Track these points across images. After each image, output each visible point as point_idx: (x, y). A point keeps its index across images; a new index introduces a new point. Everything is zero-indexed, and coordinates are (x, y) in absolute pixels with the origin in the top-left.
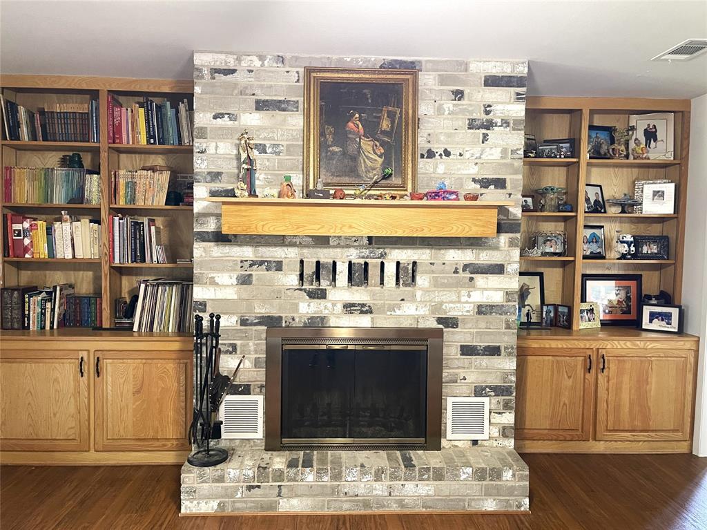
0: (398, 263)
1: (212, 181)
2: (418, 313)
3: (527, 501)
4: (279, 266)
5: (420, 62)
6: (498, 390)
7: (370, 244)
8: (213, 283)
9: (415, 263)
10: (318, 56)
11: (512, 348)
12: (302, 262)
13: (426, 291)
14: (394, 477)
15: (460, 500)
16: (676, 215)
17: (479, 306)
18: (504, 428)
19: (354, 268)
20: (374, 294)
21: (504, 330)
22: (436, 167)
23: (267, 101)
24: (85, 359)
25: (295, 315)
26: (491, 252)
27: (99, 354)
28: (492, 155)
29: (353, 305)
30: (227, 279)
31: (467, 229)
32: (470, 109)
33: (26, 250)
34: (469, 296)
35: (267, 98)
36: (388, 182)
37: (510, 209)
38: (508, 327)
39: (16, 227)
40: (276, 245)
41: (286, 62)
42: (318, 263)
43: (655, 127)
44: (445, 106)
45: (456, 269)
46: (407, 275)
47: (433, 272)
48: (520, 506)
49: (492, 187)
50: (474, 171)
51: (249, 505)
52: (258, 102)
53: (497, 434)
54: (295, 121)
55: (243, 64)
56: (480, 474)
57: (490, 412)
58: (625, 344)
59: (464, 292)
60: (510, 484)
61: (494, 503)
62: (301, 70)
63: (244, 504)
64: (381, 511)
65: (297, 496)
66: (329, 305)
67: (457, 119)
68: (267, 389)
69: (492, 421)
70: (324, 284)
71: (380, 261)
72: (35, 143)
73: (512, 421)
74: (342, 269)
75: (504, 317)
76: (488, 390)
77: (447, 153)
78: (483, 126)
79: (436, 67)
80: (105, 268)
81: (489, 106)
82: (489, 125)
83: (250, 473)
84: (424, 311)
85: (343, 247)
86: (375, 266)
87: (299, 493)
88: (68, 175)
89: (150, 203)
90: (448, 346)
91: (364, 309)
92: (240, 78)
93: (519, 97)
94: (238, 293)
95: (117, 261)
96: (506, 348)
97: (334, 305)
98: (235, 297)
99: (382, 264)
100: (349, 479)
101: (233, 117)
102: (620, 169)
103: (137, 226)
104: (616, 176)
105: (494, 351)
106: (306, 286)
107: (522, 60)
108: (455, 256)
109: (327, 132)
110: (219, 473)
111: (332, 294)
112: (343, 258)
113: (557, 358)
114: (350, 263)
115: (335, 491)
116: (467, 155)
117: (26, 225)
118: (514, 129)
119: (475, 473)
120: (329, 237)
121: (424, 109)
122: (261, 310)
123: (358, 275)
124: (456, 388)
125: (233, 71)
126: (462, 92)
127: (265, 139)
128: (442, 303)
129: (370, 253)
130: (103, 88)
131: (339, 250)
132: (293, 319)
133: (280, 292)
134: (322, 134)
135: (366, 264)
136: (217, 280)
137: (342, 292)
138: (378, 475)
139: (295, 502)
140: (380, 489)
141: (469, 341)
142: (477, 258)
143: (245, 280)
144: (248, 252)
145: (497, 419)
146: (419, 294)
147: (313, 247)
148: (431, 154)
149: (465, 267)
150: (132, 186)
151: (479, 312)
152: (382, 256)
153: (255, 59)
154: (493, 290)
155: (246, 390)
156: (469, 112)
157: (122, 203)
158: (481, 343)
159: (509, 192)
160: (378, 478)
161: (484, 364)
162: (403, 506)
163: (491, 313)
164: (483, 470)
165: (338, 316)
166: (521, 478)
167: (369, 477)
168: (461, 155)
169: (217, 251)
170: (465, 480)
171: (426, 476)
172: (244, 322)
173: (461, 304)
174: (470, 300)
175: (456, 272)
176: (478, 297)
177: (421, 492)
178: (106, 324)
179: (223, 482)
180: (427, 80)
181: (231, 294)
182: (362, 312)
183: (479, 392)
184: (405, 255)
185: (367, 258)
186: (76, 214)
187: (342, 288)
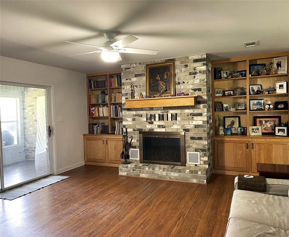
0: (172, 114)
1: (126, 95)
2: (178, 128)
3: (205, 181)
4: (141, 116)
5: (175, 59)
6: (202, 150)
7: (164, 109)
8: (127, 120)
9: (176, 114)
10: (149, 61)
11: (206, 138)
12: (147, 114)
13: (179, 121)
14: (168, 171)
15: (186, 179)
16: (287, 94)
17: (195, 125)
18: (205, 162)
19: (160, 116)
20: (165, 123)
21: (203, 132)
22: (181, 87)
23: (137, 74)
24: (104, 140)
25: (146, 128)
26: (198, 110)
27: (107, 139)
28: (197, 82)
29: (160, 126)
30: (130, 119)
31: (186, 104)
32: (190, 69)
33: (94, 115)
34: (192, 123)
35: (138, 74)
36: (167, 92)
37: (203, 97)
38: (204, 131)
39: (92, 109)
40: (141, 111)
41: (141, 64)
42: (151, 115)
43: (280, 62)
44: (182, 70)
45: (188, 115)
46: (174, 117)
47: (181, 116)
48: (203, 182)
49: (197, 91)
50: (191, 87)
51: (133, 174)
52: (135, 75)
53: (203, 163)
54: (144, 78)
55: (132, 66)
56: (191, 172)
57: (200, 157)
58: (262, 140)
59: (191, 122)
60: (200, 175)
61: (196, 180)
62: (145, 65)
63: (132, 174)
64: (165, 179)
65: (144, 173)
66: (154, 126)
67: (186, 73)
68: (140, 147)
69: (201, 159)
70: (153, 120)
71: (166, 113)
72: (95, 89)
73: (207, 159)
74: (157, 116)
75: (203, 128)
76: (199, 150)
77: (184, 83)
78: (194, 74)
79: (179, 59)
80: (109, 118)
81: (195, 68)
82: (196, 73)
83: (133, 166)
84: (179, 127)
85: (157, 110)
86: (165, 115)
87: (145, 172)
88: (102, 96)
89: (119, 101)
90: (187, 137)
91: (163, 127)
92: (131, 70)
93: (204, 64)
94: (132, 123)
95: (112, 117)
96: (204, 138)
97: (155, 126)
98: (132, 124)
99: (167, 114)
100: (156, 170)
101: (130, 79)
102: (269, 78)
103: (116, 107)
104: (267, 81)
105: (200, 139)
106: (148, 121)
107: (204, 54)
108: (187, 111)
109: (151, 80)
110: (126, 166)
111: (155, 123)
112: (157, 113)
113: (235, 144)
114: (159, 114)
115: (153, 173)
116: (189, 82)
117: (94, 109)
118: (203, 74)
119: (190, 171)
120: (153, 108)
121: (177, 71)
122: (138, 127)
123: (161, 118)
124: (189, 149)
125: (130, 68)
126: (187, 65)
127: (137, 84)
128: (184, 125)
129: (164, 111)
130: (108, 74)
131: (156, 111)
132: (145, 129)
133: (142, 122)
134: (150, 81)
135: (163, 114)
136: (128, 120)
137: (157, 122)
138: (164, 170)
139: (144, 175)
140: (164, 173)
141: (193, 135)
142: (194, 111)
143: (134, 120)
144: (134, 113)
145: (202, 159)
146: (178, 122)
147: (150, 111)
148: (179, 83)
149: (191, 114)
150: (115, 97)
151: (195, 127)
152: (167, 112)
153: (134, 64)
154: (199, 121)
155: (135, 148)
156: (189, 70)
157: (113, 102)
158: (197, 136)
159: (202, 92)
160: (164, 171)
161: (197, 142)
162: (170, 179)
163: (199, 127)
164: (192, 171)
165: (156, 129)
166: (204, 174)
167: (162, 170)
168: (188, 83)
169: (127, 113)
170: (187, 173)
171: (176, 171)
172: (134, 130)
173: (190, 125)
174: (192, 124)
175: (188, 116)
176: (195, 123)
177: (175, 175)
178: (110, 133)
179: (128, 168)
180: (177, 63)
181: (131, 123)
182: (162, 128)
183: (196, 150)
184: (174, 112)
185: (163, 113)
186: (104, 106)
187: (157, 121)
